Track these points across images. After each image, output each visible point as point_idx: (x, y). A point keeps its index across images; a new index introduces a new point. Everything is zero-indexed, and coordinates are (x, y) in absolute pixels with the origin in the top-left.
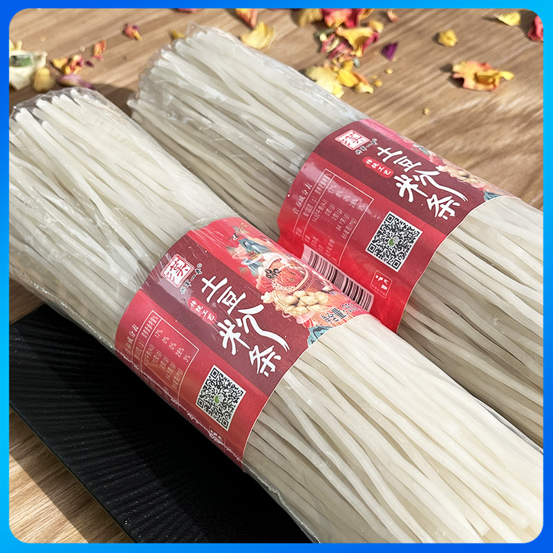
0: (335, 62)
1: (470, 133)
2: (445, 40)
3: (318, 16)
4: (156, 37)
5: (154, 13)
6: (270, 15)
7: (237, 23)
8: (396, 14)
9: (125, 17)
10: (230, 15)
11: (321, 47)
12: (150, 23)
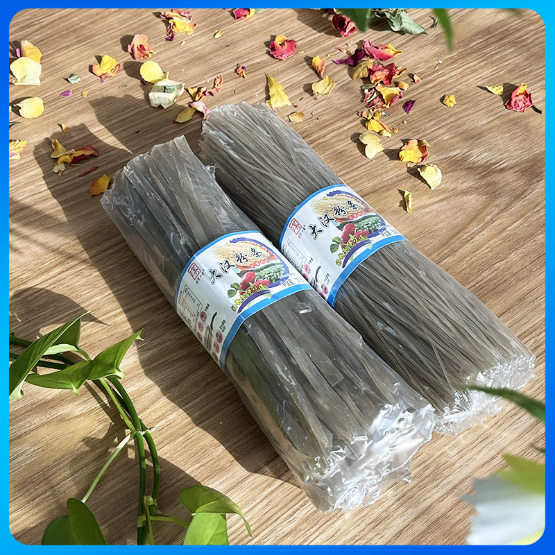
2: (448, 101)
3: (366, 74)
4: (257, 77)
5: (257, 57)
6: (335, 68)
7: (311, 71)
8: (419, 76)
9: (238, 58)
10: (308, 64)
11: (364, 97)
12: (254, 64)
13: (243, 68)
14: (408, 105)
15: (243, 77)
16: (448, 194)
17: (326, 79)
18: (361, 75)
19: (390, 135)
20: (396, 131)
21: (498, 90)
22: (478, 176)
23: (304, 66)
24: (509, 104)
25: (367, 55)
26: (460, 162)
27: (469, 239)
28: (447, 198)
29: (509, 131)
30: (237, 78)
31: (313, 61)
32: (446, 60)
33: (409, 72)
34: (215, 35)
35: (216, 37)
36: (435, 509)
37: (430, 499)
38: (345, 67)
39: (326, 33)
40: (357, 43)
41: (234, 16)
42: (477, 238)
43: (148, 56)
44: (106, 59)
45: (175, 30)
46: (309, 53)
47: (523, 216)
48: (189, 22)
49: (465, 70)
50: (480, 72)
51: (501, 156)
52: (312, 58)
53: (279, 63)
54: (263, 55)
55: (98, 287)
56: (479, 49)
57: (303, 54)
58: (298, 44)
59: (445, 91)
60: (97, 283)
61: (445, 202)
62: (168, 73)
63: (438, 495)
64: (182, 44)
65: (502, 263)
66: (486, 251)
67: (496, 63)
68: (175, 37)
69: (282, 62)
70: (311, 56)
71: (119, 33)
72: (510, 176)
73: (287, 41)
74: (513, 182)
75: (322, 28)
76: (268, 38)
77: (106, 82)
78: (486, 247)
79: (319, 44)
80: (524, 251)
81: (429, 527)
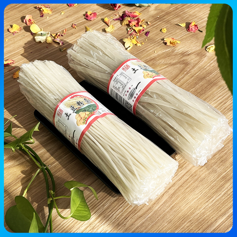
0: (131, 37)
1: (167, 58)
2: (163, 31)
3: (128, 23)
4: (81, 28)
5: (81, 20)
6: (114, 22)
7: (104, 24)
8: (150, 22)
9: (72, 21)
10: (103, 21)
11: (128, 32)
12: (79, 23)
13: (75, 25)
14: (147, 34)
15: (75, 28)
16: (167, 65)
17: (111, 26)
18: (126, 24)
19: (141, 45)
20: (143, 43)
21: (183, 25)
22: (179, 58)
23: (101, 22)
24: (189, 29)
25: (127, 16)
26: (171, 53)
27: (178, 81)
28: (167, 67)
29: (190, 40)
30: (72, 29)
31: (105, 20)
32: (161, 16)
33: (146, 21)
34: (61, 13)
35: (62, 14)
36: (177, 184)
37: (174, 180)
38: (119, 22)
39: (109, 10)
40: (123, 12)
41: (69, 6)
42: (182, 80)
43: (33, 23)
44: (14, 25)
45: (43, 13)
46: (103, 17)
47: (200, 70)
48: (49, 9)
49: (169, 19)
50: (175, 19)
51: (188, 49)
52: (104, 19)
53: (90, 22)
54: (83, 19)
55: (21, 114)
56: (174, 11)
57: (100, 18)
58: (97, 14)
59: (162, 27)
60: (20, 112)
61: (167, 68)
62: (42, 29)
63: (178, 178)
64: (47, 18)
65: (193, 89)
66: (186, 85)
67: (182, 15)
68: (44, 15)
69: (91, 21)
70: (104, 18)
71: (19, 16)
72: (193, 56)
73: (92, 13)
74: (194, 58)
75: (107, 8)
76: (84, 13)
77: (16, 35)
78: (186, 83)
79: (106, 14)
80: (202, 83)
81: (175, 191)
